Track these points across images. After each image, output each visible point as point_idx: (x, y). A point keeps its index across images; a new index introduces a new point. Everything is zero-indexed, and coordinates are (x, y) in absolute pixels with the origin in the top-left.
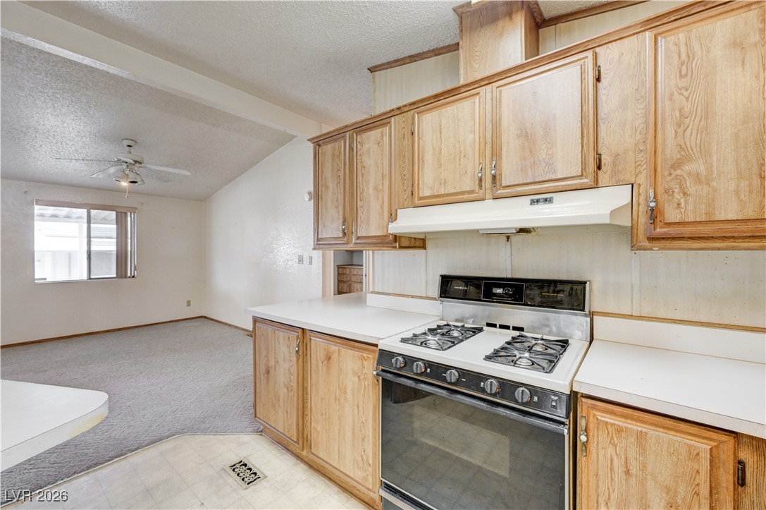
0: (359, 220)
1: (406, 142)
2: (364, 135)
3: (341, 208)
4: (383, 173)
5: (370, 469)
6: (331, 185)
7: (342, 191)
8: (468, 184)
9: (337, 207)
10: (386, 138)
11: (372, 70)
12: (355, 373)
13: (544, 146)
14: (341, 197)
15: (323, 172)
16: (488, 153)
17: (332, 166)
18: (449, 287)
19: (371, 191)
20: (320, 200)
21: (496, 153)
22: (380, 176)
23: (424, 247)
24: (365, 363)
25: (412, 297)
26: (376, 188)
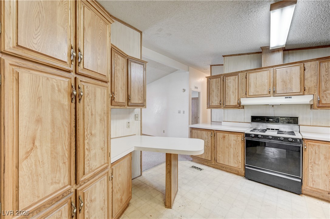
0: (226, 101)
1: (243, 80)
2: (229, 78)
3: (219, 97)
4: (235, 88)
5: (240, 164)
6: (215, 91)
7: (220, 92)
8: (266, 92)
9: (218, 97)
10: (237, 79)
11: (224, 56)
12: (234, 140)
13: (289, 85)
14: (219, 94)
15: (212, 87)
16: (272, 85)
17: (216, 85)
18: (254, 119)
19: (231, 93)
20: (210, 95)
21: (275, 85)
22: (235, 89)
23: (244, 108)
24: (238, 137)
25: (239, 122)
26: (233, 92)
